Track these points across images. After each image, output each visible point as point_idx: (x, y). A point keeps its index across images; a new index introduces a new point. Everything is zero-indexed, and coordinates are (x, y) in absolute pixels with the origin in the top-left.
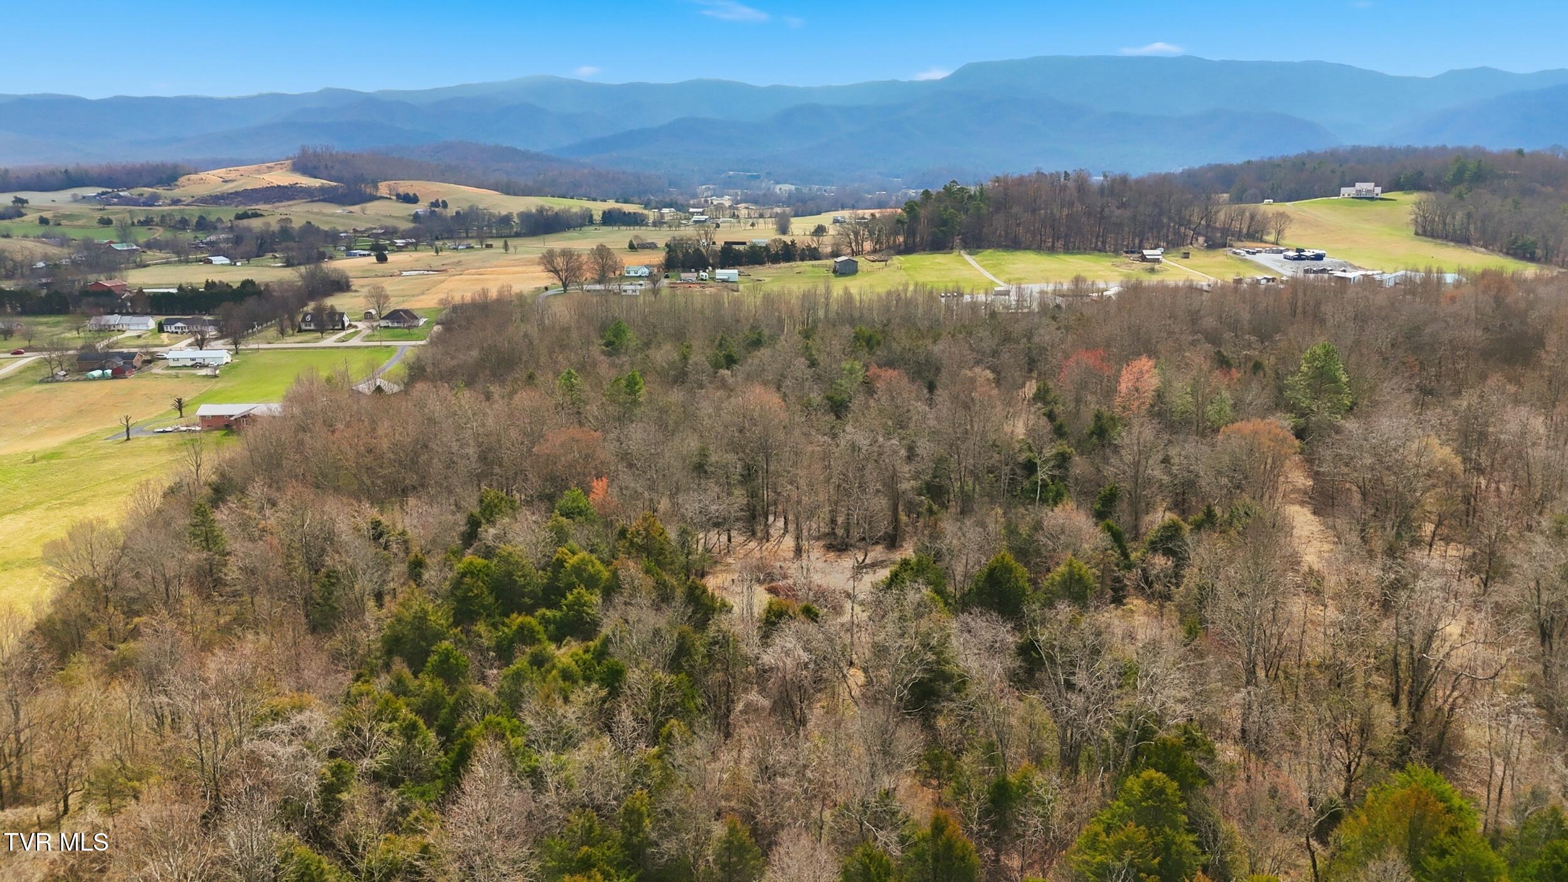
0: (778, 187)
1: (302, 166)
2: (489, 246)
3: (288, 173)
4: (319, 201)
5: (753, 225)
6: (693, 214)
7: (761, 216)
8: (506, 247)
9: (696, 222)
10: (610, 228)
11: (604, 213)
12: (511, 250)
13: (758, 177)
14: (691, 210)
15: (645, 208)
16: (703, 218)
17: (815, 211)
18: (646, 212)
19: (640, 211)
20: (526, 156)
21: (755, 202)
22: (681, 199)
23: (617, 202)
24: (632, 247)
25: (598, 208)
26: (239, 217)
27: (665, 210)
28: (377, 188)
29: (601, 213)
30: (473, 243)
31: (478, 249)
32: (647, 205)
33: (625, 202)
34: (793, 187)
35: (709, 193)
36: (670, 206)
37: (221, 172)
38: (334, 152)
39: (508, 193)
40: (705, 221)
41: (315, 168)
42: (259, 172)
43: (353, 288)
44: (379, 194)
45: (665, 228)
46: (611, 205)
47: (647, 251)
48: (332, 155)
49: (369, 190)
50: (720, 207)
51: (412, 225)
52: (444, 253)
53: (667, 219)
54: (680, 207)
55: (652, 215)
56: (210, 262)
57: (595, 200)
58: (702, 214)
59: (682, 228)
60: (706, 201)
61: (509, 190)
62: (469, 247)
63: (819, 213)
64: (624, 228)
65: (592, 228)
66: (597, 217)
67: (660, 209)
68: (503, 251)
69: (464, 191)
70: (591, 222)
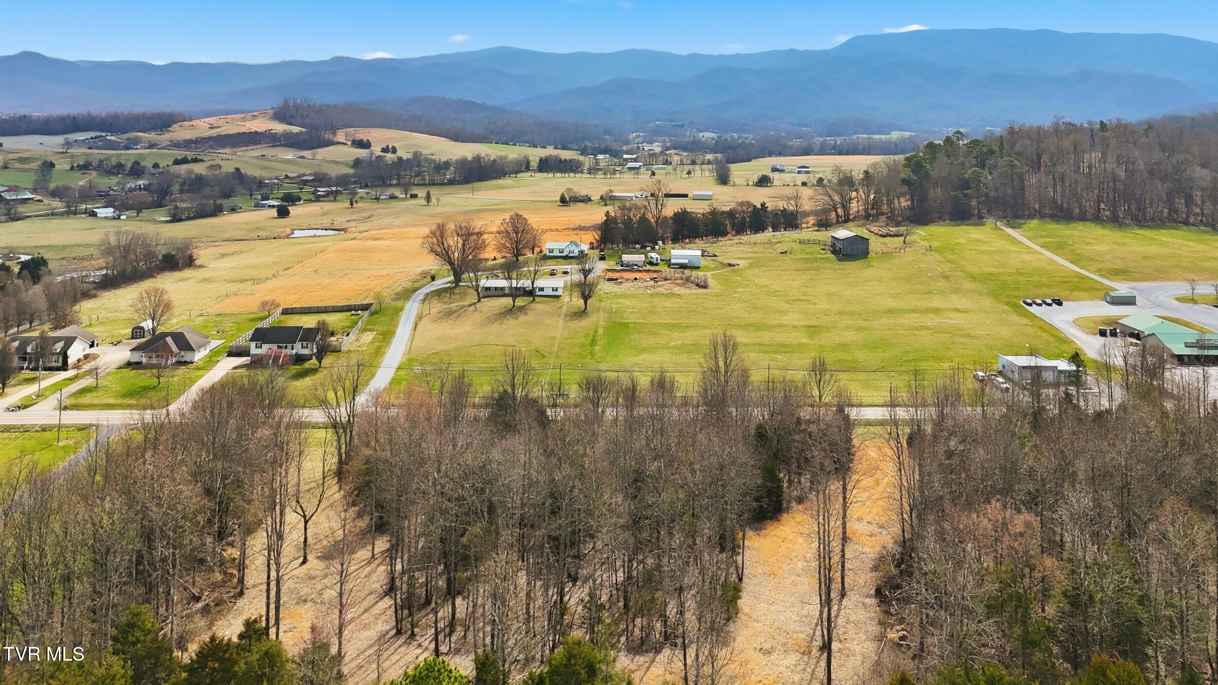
0: (701, 135)
1: (280, 116)
2: (414, 196)
3: (269, 121)
4: (281, 145)
5: (689, 173)
6: (626, 160)
7: (694, 163)
8: (428, 198)
9: (630, 169)
10: (545, 175)
11: (541, 160)
12: (434, 200)
13: (682, 126)
14: (625, 156)
15: (581, 154)
16: (637, 165)
17: (745, 157)
18: (581, 158)
19: (576, 157)
20: (483, 107)
21: (685, 149)
22: (615, 146)
23: (556, 148)
24: (563, 201)
25: (535, 154)
26: (177, 162)
27: (600, 157)
28: (335, 134)
29: (538, 160)
30: (397, 192)
31: (402, 199)
32: (583, 152)
33: (564, 148)
34: (714, 135)
35: (640, 140)
36: (604, 152)
37: (212, 120)
38: (312, 104)
39: (456, 140)
40: (639, 168)
41: (292, 116)
42: (244, 120)
43: (198, 262)
44: (336, 139)
45: (600, 175)
46: (550, 151)
47: (580, 205)
48: (309, 105)
49: (328, 136)
50: (652, 155)
51: (351, 171)
52: (360, 205)
53: (602, 165)
54: (615, 154)
55: (587, 161)
56: (93, 214)
57: (535, 146)
58: (635, 160)
59: (618, 176)
60: (638, 148)
61: (457, 137)
62: (393, 197)
63: (749, 160)
64: (559, 175)
65: (529, 174)
66: (534, 164)
67: (595, 155)
68: (424, 202)
69: (416, 138)
70: (528, 169)
